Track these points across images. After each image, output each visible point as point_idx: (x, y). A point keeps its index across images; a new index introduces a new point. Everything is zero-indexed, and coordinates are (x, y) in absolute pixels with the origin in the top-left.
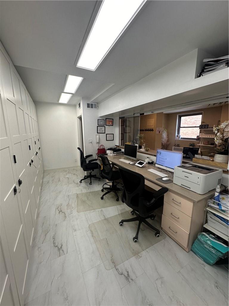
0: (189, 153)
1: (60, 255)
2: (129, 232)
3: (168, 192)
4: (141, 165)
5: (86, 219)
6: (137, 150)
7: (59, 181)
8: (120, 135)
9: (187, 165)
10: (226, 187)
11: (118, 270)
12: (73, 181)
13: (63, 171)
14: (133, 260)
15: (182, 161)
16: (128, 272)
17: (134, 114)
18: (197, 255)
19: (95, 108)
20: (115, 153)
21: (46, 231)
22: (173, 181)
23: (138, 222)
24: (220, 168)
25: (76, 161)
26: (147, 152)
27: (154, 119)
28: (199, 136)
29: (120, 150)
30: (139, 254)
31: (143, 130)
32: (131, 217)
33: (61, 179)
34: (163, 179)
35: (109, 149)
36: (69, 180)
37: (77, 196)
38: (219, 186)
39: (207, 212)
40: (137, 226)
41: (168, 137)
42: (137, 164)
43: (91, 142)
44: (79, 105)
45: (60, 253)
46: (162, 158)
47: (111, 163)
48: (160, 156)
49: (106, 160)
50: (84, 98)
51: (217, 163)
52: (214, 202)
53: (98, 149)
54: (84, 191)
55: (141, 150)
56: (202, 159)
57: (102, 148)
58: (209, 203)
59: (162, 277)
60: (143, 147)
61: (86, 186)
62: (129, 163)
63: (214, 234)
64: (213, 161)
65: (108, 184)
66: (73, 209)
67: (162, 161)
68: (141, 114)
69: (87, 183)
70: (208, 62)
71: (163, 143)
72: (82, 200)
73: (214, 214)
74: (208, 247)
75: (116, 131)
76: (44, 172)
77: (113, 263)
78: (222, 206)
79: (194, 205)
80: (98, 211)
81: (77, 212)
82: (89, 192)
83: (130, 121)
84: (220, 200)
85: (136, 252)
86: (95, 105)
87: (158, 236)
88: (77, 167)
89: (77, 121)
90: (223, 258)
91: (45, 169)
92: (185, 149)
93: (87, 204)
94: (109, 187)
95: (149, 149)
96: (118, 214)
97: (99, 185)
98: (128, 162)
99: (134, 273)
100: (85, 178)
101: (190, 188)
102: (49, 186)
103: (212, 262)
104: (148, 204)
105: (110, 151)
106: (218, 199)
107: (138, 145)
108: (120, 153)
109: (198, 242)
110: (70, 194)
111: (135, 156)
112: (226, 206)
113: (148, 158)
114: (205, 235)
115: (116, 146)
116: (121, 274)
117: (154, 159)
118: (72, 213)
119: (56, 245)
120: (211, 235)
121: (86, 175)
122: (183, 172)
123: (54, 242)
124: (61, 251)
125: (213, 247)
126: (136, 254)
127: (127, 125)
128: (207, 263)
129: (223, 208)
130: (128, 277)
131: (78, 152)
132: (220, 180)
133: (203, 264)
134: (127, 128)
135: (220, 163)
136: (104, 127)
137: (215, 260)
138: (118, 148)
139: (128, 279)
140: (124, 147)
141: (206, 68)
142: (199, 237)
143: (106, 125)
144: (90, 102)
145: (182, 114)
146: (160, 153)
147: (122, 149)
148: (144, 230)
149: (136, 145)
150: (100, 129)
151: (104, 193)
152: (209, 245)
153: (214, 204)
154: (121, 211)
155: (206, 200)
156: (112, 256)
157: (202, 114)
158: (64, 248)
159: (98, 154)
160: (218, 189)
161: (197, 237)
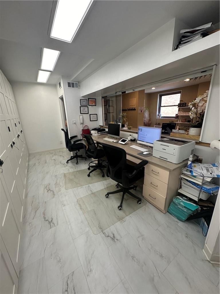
0: (168, 129)
1: (51, 227)
2: (114, 202)
3: (148, 164)
4: (124, 142)
5: (74, 194)
6: (120, 129)
7: (46, 162)
8: (104, 115)
9: (165, 139)
10: (197, 157)
11: (104, 234)
12: (60, 162)
13: (49, 153)
14: (118, 224)
15: (161, 137)
16: (114, 234)
17: (116, 93)
18: (172, 215)
19: (76, 87)
20: (99, 133)
21: (36, 208)
22: (152, 154)
23: (122, 193)
24: (193, 140)
25: (61, 143)
26: (129, 130)
27: (136, 99)
28: (178, 114)
29: (104, 130)
30: (124, 219)
31: (126, 110)
32: (115, 189)
33: (47, 161)
34: (144, 153)
35: (93, 130)
36: (56, 161)
37: (65, 175)
38: (191, 156)
39: (181, 179)
40: (122, 197)
41: (150, 117)
42: (120, 142)
43: (75, 123)
44: (60, 84)
45: (51, 226)
46: (143, 135)
47: (95, 142)
48: (141, 133)
49: (91, 140)
50: (64, 77)
51: (191, 136)
52: (187, 169)
53: (83, 130)
54: (71, 170)
55: (124, 128)
56: (179, 133)
57: (86, 128)
58: (183, 171)
59: (143, 235)
60: (126, 125)
61: (73, 166)
62: (113, 142)
63: (186, 197)
64: (188, 134)
65: (94, 162)
66: (61, 187)
67: (143, 137)
68: (123, 93)
69: (74, 163)
70: (185, 33)
71: (145, 122)
72: (70, 178)
73: (187, 180)
74: (181, 208)
75: (100, 111)
76: (29, 155)
77: (100, 228)
78: (194, 172)
79: (170, 173)
80: (86, 187)
81: (66, 189)
82: (76, 171)
83: (113, 101)
84: (192, 168)
85: (121, 218)
86: (76, 84)
87: (140, 203)
88: (63, 148)
89: (59, 102)
90: (192, 215)
91: (30, 153)
92: (164, 125)
93: (75, 181)
94: (95, 165)
95: (131, 127)
96: (103, 188)
97: (85, 164)
98: (111, 140)
99: (119, 234)
100: (72, 158)
101: (167, 159)
102: (36, 168)
103: (184, 219)
104: (130, 175)
105: (94, 131)
106: (191, 167)
107: (121, 124)
108: (104, 133)
109: (173, 204)
110: (57, 174)
111: (118, 134)
112: (196, 172)
113: (130, 135)
114: (178, 198)
115: (100, 126)
116: (108, 237)
117: (135, 136)
118: (60, 191)
119: (47, 219)
120: (184, 198)
121: (72, 156)
122: (161, 146)
123: (45, 217)
124: (52, 224)
125: (185, 207)
126: (120, 219)
127: (111, 105)
128: (179, 220)
129: (194, 174)
130: (113, 238)
131: (63, 134)
132: (193, 151)
133: (177, 222)
134: (111, 108)
135: (193, 136)
136: (87, 108)
137: (186, 216)
138: (102, 128)
139: (113, 240)
140: (107, 127)
141: (182, 40)
142: (174, 200)
143: (89, 105)
144: (71, 80)
145: (162, 94)
146: (141, 130)
147: (106, 129)
148: (128, 200)
149: (119, 124)
150: (83, 109)
151: (91, 171)
152: (182, 205)
153: (187, 172)
154: (107, 186)
155: (180, 168)
156: (100, 223)
157: (181, 93)
158: (55, 221)
159: (82, 135)
160: (191, 158)
161: (172, 200)
